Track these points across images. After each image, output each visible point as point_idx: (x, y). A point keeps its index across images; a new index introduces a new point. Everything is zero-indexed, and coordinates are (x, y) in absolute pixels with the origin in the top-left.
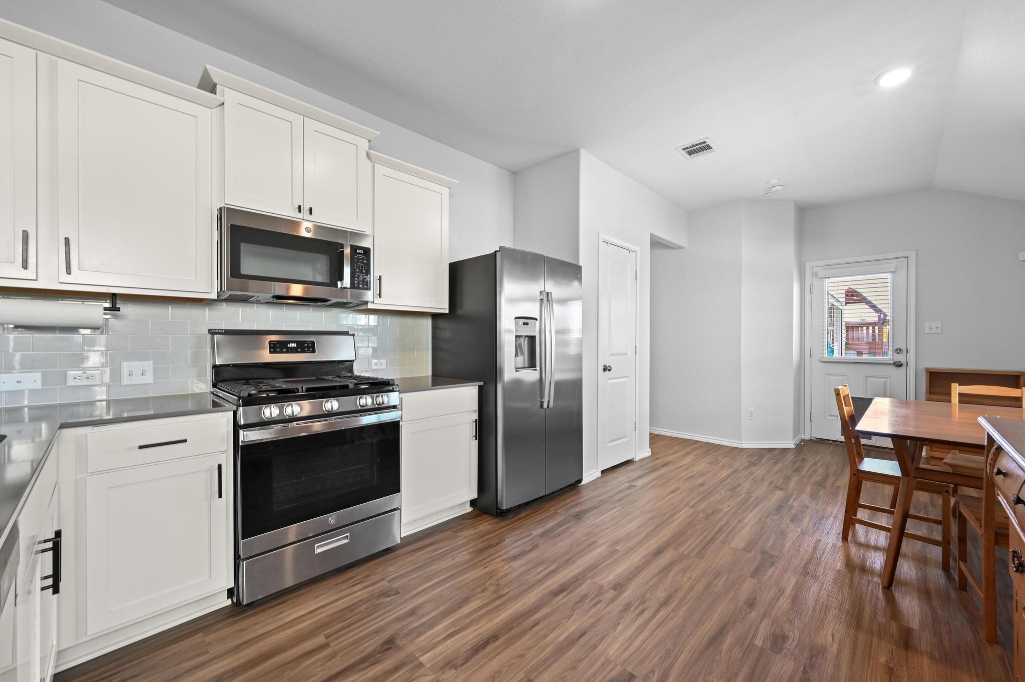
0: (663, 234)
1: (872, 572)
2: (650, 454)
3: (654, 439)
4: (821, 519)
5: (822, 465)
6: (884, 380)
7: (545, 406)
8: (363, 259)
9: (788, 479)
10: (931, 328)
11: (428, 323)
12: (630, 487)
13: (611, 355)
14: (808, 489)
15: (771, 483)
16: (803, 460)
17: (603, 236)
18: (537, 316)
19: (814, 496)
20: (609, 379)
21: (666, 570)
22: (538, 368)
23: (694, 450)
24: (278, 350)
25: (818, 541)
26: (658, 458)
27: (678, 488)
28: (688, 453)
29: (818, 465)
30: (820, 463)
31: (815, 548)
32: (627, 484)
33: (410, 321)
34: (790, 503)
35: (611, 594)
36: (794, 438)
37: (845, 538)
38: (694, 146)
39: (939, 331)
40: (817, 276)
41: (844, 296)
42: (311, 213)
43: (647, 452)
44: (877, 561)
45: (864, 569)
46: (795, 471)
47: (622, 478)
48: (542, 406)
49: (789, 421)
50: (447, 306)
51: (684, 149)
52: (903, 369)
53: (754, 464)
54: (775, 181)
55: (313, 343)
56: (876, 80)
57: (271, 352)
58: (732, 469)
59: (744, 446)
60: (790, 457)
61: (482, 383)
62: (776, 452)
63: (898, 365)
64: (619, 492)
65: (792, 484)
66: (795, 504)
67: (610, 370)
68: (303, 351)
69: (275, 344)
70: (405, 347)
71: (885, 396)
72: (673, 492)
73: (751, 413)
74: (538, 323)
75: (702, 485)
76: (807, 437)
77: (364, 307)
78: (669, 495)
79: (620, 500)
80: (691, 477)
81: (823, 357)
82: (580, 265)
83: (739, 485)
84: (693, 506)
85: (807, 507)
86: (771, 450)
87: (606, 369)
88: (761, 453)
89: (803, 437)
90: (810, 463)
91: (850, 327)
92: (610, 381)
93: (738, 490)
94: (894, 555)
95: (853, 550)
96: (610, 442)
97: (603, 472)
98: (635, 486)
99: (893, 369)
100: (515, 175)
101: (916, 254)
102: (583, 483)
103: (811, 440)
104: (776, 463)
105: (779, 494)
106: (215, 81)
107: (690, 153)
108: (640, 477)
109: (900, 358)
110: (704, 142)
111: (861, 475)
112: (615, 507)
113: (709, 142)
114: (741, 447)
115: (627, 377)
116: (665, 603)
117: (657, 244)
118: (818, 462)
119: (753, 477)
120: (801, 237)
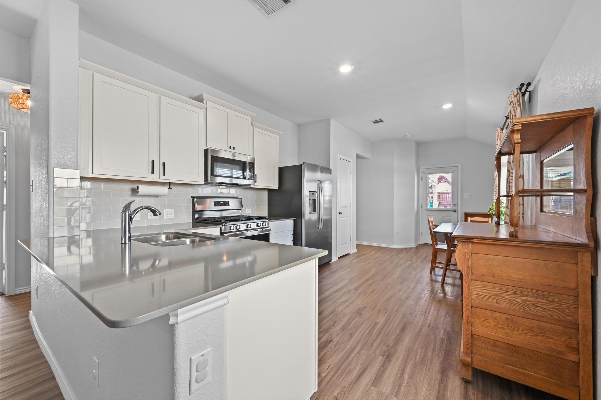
0: (361, 153)
1: (438, 282)
2: (356, 251)
3: (358, 246)
4: (424, 269)
5: (425, 253)
6: (449, 217)
7: (320, 228)
8: (252, 167)
9: (412, 258)
10: (466, 196)
11: (266, 193)
12: (351, 262)
13: (342, 207)
14: (420, 260)
15: (405, 260)
16: (419, 251)
17: (339, 156)
18: (317, 191)
19: (422, 262)
20: (341, 218)
21: (371, 285)
22: (317, 212)
23: (374, 249)
24: (217, 205)
25: (422, 275)
26: (360, 253)
27: (371, 262)
28: (372, 251)
29: (424, 253)
30: (425, 252)
31: (421, 277)
32: (349, 262)
33: (259, 192)
34: (413, 265)
35: (354, 291)
36: (415, 243)
37: (431, 273)
38: (376, 120)
39: (469, 197)
40: (424, 173)
41: (437, 180)
42: (234, 149)
43: (355, 250)
44: (440, 279)
45: (436, 281)
46: (415, 255)
47: (346, 260)
48: (318, 228)
49: (413, 236)
50: (278, 186)
51: (372, 121)
52: (456, 212)
53: (399, 253)
54: (407, 133)
55: (228, 202)
56: (441, 106)
57: (215, 206)
58: (391, 255)
59: (395, 247)
60: (413, 250)
61: (295, 219)
62: (407, 249)
63: (455, 211)
64: (348, 264)
65: (414, 259)
66: (415, 265)
67: (341, 214)
68: (225, 205)
69: (216, 202)
70: (258, 204)
71: (450, 222)
72: (369, 263)
73: (398, 232)
74: (317, 193)
75: (379, 261)
76: (420, 243)
77: (249, 187)
78: (367, 264)
79: (348, 267)
80: (375, 258)
81: (427, 208)
82: (331, 168)
83: (394, 260)
84: (377, 267)
85: (419, 266)
86: (406, 248)
87: (340, 213)
88: (402, 250)
89: (419, 243)
90: (421, 252)
91: (440, 194)
92: (341, 219)
93: (393, 262)
94: (444, 276)
95: (433, 276)
96: (342, 245)
97: (339, 258)
98: (353, 262)
99: (453, 212)
100: (299, 126)
101: (461, 165)
102: (332, 261)
103: (422, 244)
104: (408, 253)
105: (409, 263)
106: (204, 98)
107: (375, 123)
108: (354, 259)
109: (455, 208)
110: (381, 120)
111: (436, 250)
112: (347, 269)
113: (382, 120)
114: (393, 248)
115: (348, 217)
116: (373, 292)
117: (358, 157)
118: (424, 252)
119: (399, 257)
120: (418, 156)
